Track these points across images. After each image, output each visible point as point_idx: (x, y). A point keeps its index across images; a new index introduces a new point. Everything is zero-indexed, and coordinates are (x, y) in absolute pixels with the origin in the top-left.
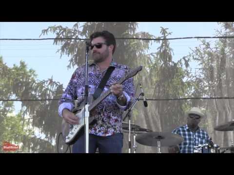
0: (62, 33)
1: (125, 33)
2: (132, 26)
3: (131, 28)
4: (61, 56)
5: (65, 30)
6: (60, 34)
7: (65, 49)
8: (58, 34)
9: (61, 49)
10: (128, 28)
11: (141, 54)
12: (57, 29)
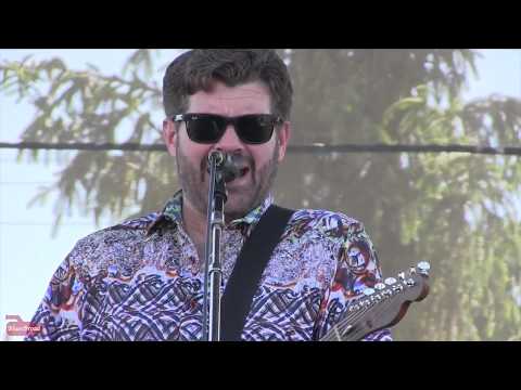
0: (68, 96)
1: (403, 102)
2: (444, 67)
3: (436, 75)
4: (57, 223)
5: (80, 82)
6: (57, 103)
7: (78, 185)
8: (41, 103)
9: (60, 185)
10: (419, 77)
11: (492, 218)
12: (35, 77)
